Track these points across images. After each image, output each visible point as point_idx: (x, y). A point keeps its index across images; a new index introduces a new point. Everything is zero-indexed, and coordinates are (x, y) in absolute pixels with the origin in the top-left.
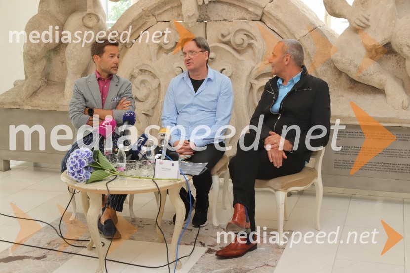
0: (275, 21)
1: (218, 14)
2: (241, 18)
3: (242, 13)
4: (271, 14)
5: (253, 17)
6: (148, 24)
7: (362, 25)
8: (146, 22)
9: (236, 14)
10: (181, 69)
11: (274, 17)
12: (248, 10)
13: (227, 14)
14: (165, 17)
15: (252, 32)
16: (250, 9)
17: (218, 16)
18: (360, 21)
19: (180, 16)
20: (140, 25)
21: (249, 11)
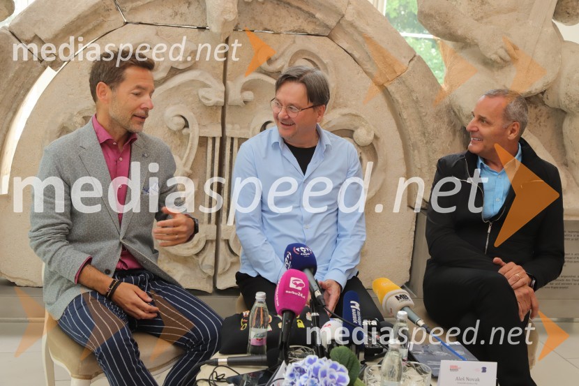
0: (360, 39)
1: (253, 18)
2: (296, 29)
3: (300, 21)
4: (356, 28)
5: (319, 30)
6: (106, 25)
7: (508, 58)
8: (103, 21)
9: (290, 21)
10: (182, 120)
11: (361, 33)
12: (313, 16)
13: (270, 20)
14: (146, 16)
15: (320, 56)
16: (318, 15)
17: (253, 21)
18: (506, 51)
19: (178, 16)
20: (90, 27)
21: (315, 17)
